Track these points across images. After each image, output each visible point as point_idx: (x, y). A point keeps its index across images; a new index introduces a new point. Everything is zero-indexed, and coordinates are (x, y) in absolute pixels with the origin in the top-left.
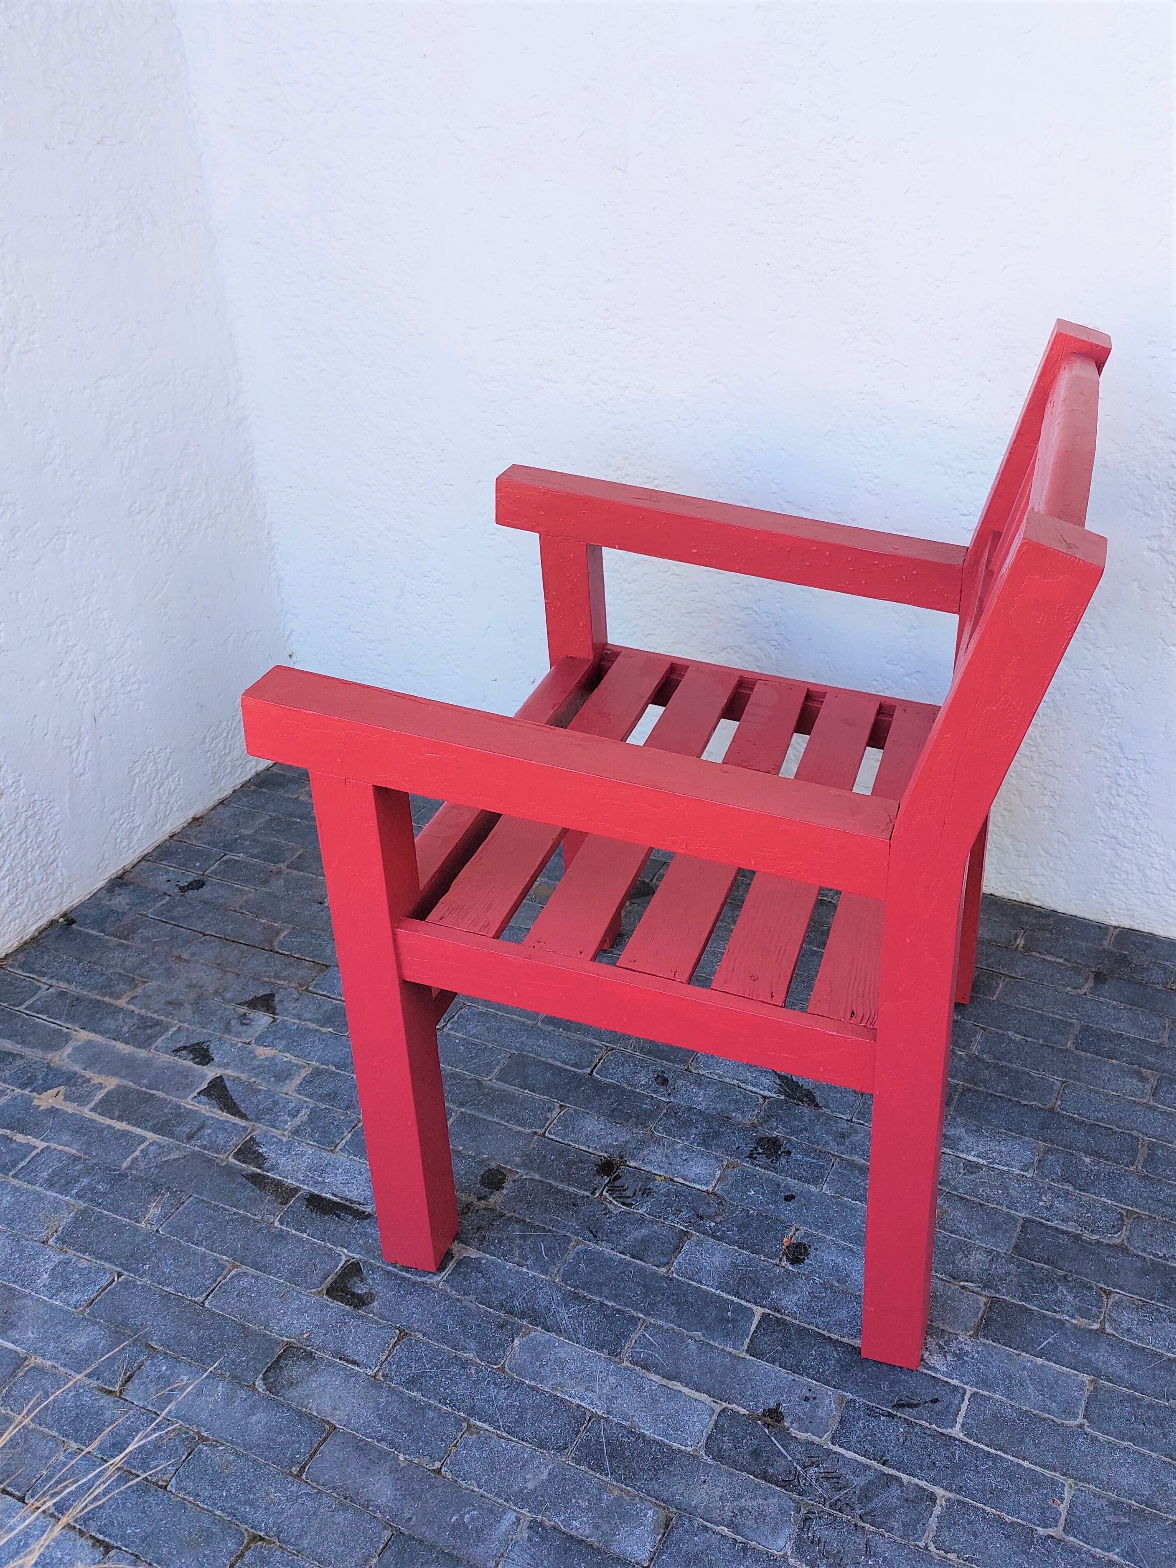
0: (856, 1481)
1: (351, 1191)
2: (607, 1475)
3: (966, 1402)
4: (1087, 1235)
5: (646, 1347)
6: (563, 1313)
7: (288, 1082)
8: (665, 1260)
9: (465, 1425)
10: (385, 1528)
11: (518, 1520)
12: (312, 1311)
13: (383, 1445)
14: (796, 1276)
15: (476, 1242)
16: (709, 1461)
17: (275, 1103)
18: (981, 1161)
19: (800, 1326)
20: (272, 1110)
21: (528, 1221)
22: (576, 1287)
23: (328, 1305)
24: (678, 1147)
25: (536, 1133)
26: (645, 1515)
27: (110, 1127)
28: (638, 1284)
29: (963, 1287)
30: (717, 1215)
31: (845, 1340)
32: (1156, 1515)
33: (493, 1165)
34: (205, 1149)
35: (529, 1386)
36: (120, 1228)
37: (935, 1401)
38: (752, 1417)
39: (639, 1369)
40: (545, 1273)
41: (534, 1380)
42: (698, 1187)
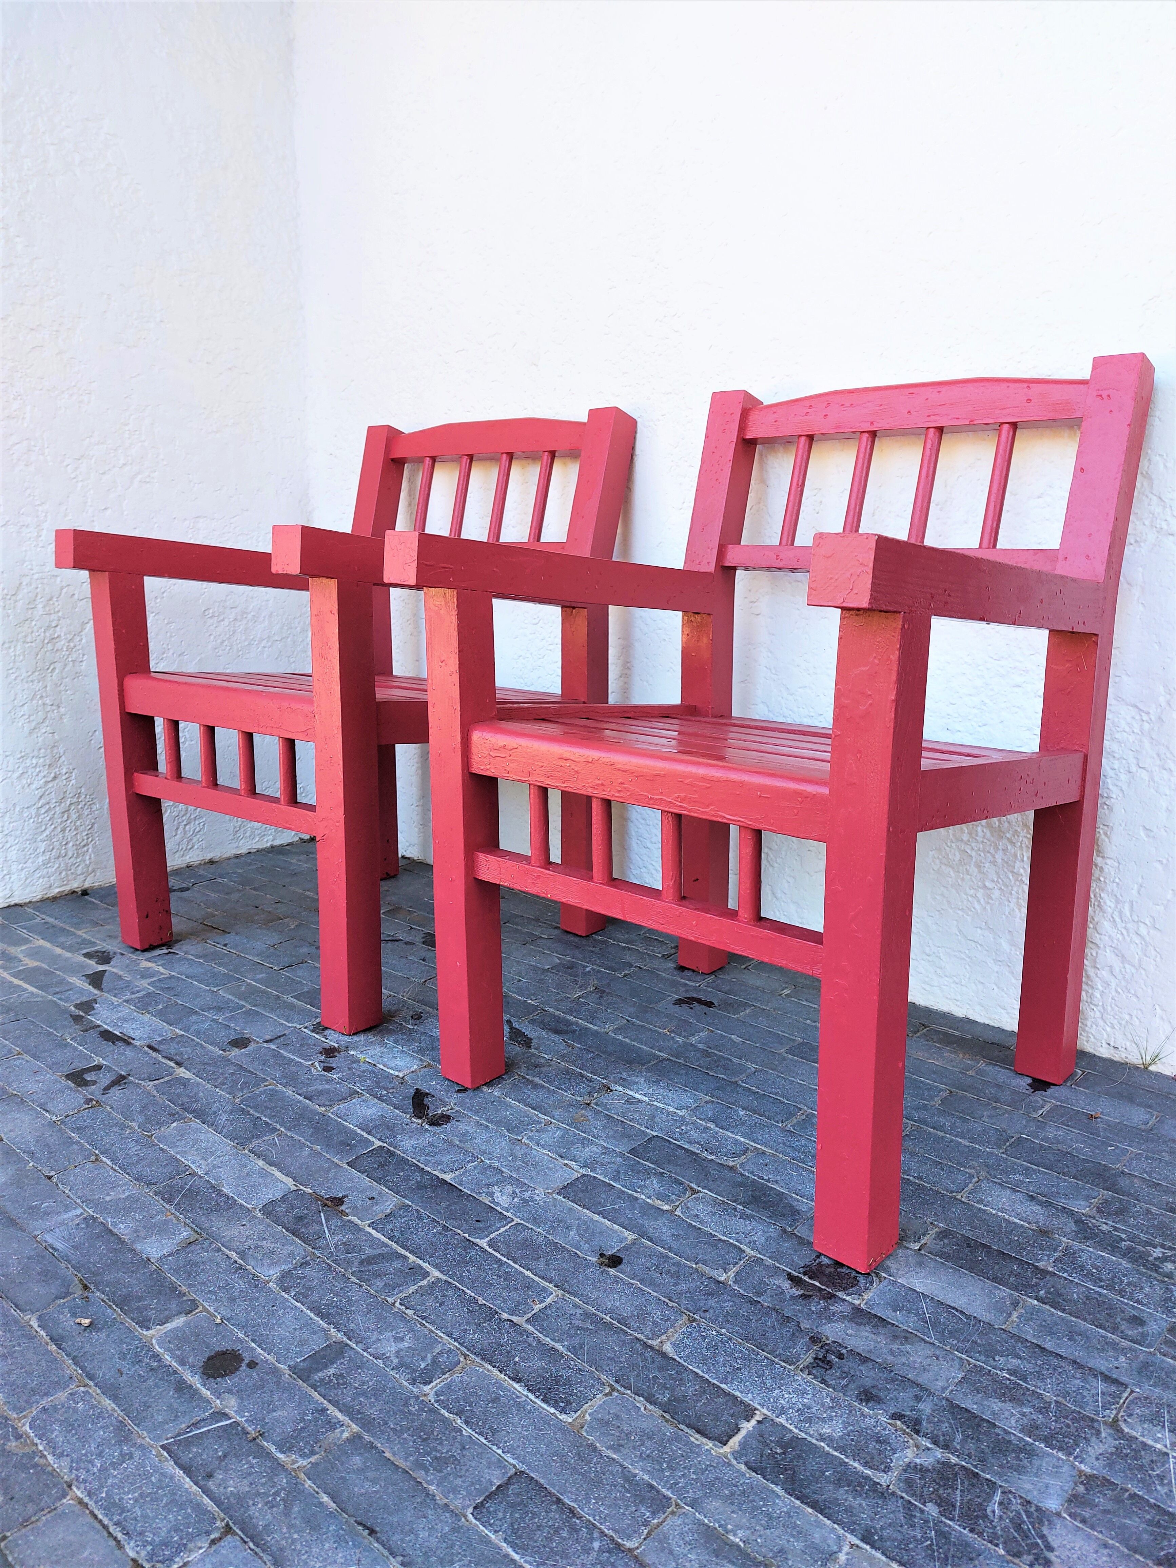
0: (368, 1251)
1: (133, 1033)
2: (171, 1205)
3: (506, 1227)
4: (704, 1155)
5: (270, 1146)
6: (224, 1116)
7: (147, 979)
8: (329, 1105)
9: (93, 1158)
11: (81, 1213)
12: (47, 1082)
13: (25, 1155)
14: (427, 1131)
15: (195, 1071)
16: (259, 1215)
17: (128, 986)
19: (403, 1158)
20: (122, 989)
21: (245, 1067)
22: (248, 1106)
23: (60, 1081)
24: (396, 1050)
25: (295, 1027)
26: (180, 1234)
28: (295, 1113)
30: (393, 1089)
31: (435, 1172)
32: (622, 1330)
33: (247, 1036)
35: (161, 1148)
37: (479, 1221)
38: (317, 1197)
39: (253, 1155)
40: (231, 1094)
41: (167, 1146)
42: (392, 1072)
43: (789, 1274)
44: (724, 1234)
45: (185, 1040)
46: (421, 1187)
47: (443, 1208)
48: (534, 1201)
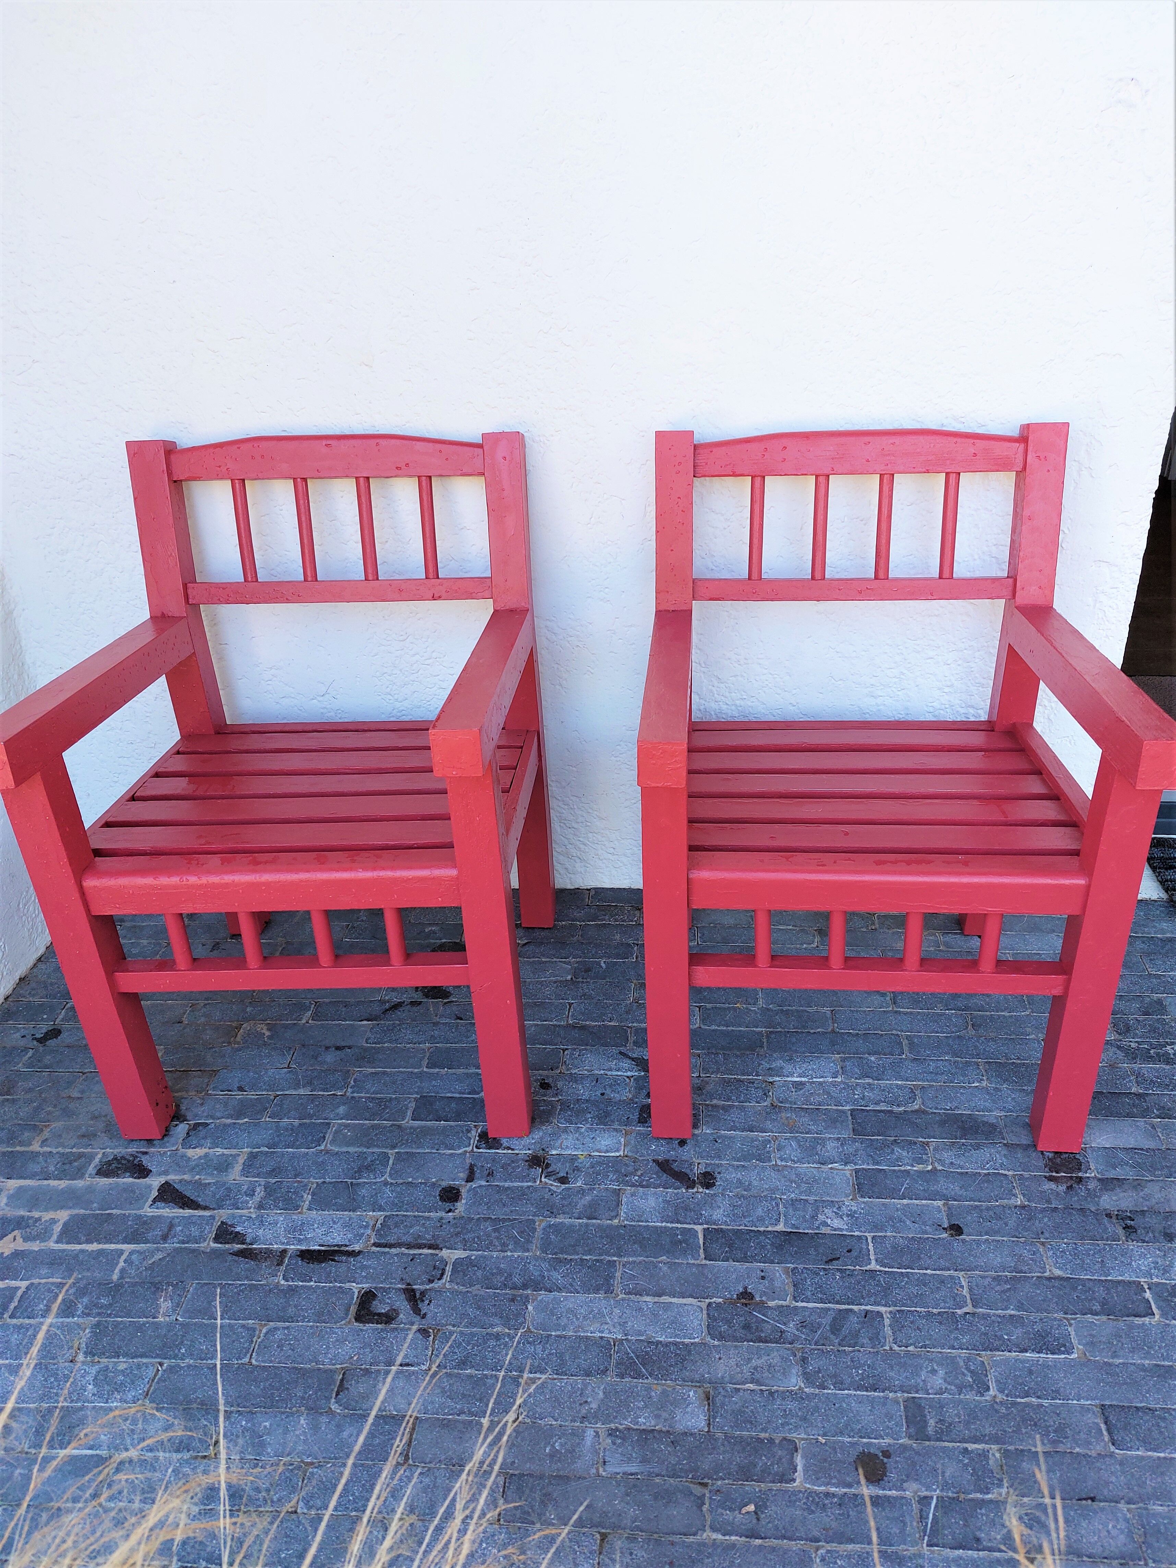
0: (824, 1321)
1: (333, 1239)
2: (647, 1378)
3: (871, 1245)
4: (895, 1109)
5: (630, 1279)
6: (555, 1275)
7: (230, 1170)
8: (613, 1214)
9: (519, 1381)
10: (496, 1475)
11: (597, 1433)
12: (350, 1338)
13: (463, 1417)
14: (714, 1195)
15: (460, 1245)
16: (716, 1343)
17: (229, 1190)
18: (803, 1079)
19: (734, 1230)
20: (229, 1196)
21: (493, 1217)
22: (556, 1254)
23: (361, 1330)
24: (583, 1130)
25: (466, 1152)
26: (689, 1396)
27: (82, 1251)
28: (601, 1237)
29: (831, 1168)
30: (636, 1170)
31: (770, 1229)
32: (1024, 1277)
33: (443, 1185)
34: (184, 1243)
35: (556, 1336)
36: (140, 1327)
37: (849, 1251)
38: (731, 1302)
39: (631, 1297)
40: (528, 1251)
41: (558, 1330)
42: (613, 1154)
43: (1045, 1177)
44: (983, 1169)
45: (396, 1219)
46: (780, 1247)
47: (816, 1255)
48: (855, 1212)
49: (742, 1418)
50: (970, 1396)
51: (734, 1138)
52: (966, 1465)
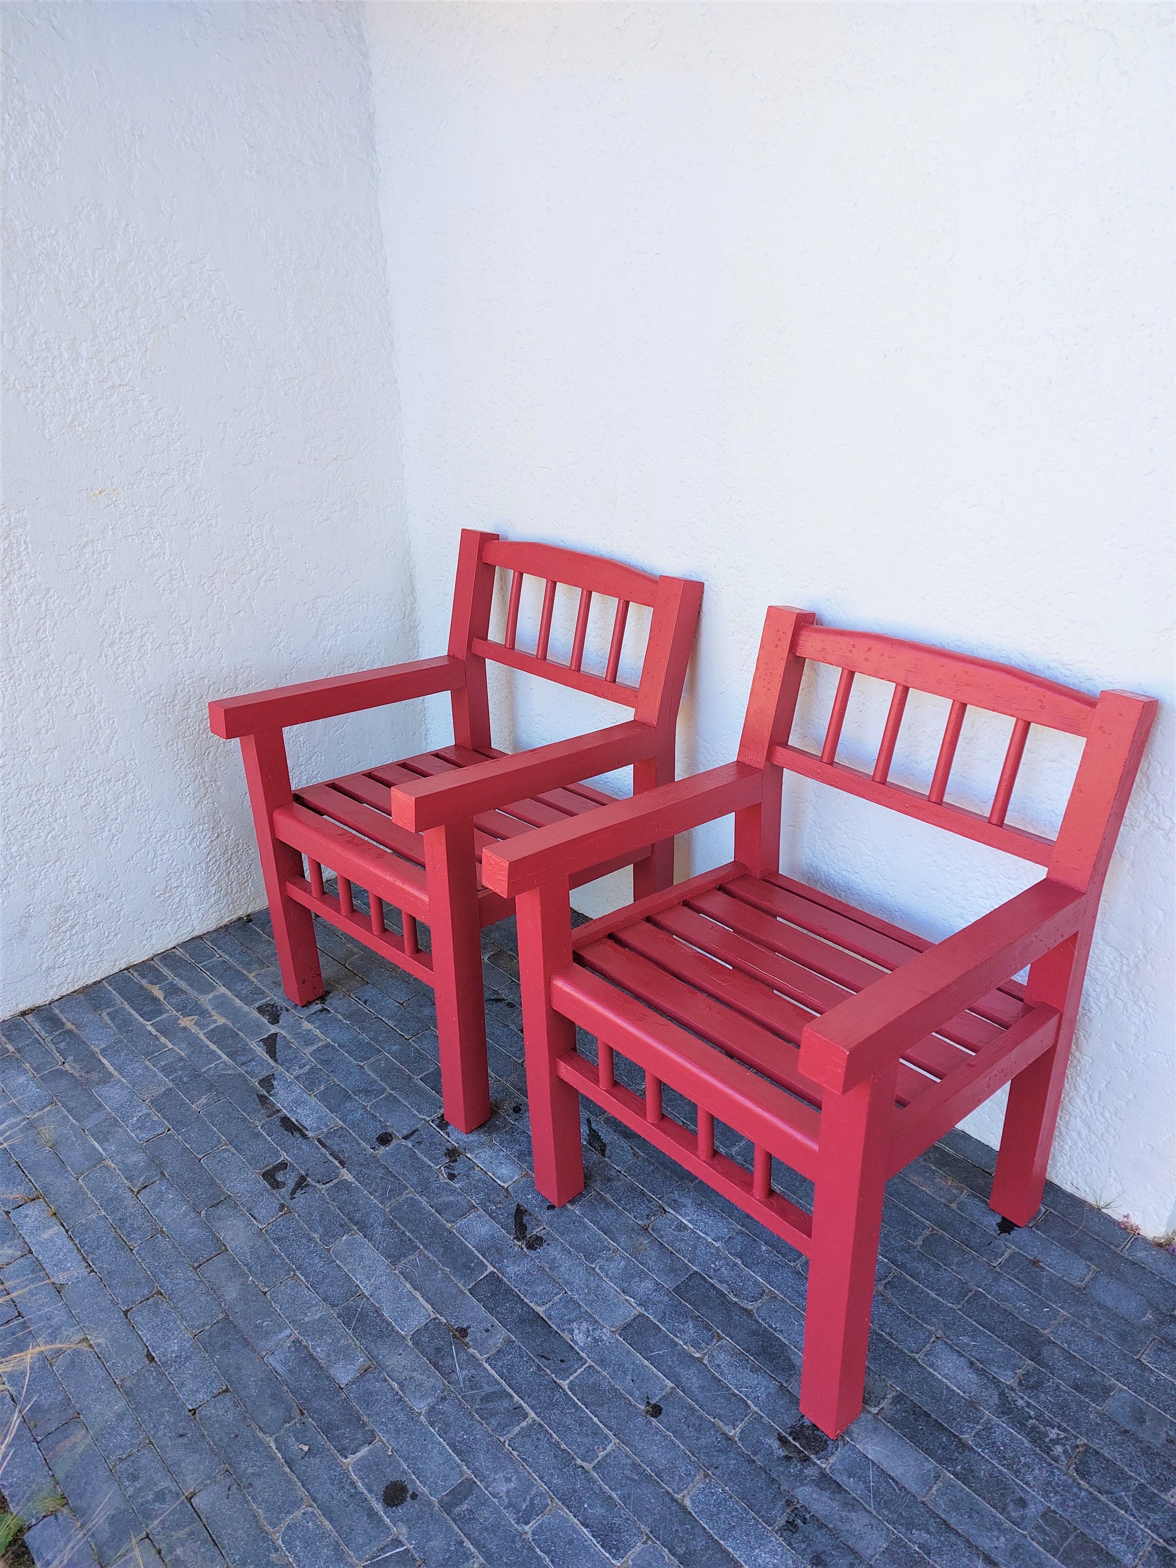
0: (486, 1388)
1: (306, 1121)
2: (350, 1329)
3: (582, 1369)
4: (731, 1296)
5: (413, 1266)
6: (379, 1230)
7: (308, 1047)
8: (454, 1220)
9: (292, 1273)
10: (222, 1313)
11: (291, 1335)
12: (250, 1182)
13: (245, 1268)
14: (526, 1255)
15: (354, 1173)
16: (410, 1344)
17: (296, 1057)
18: (690, 1225)
19: (509, 1286)
20: (292, 1061)
21: (390, 1169)
22: (395, 1218)
23: (259, 1182)
24: (502, 1153)
25: (424, 1119)
26: (358, 1360)
27: (208, 1046)
28: (430, 1228)
29: (626, 1300)
30: (500, 1203)
31: (532, 1305)
32: (658, 1482)
33: (390, 1130)
34: (246, 1073)
35: (337, 1265)
36: (183, 1104)
37: (562, 1361)
38: (449, 1327)
39: (402, 1277)
40: (382, 1203)
41: (342, 1262)
42: (499, 1182)
43: (779, 1434)
44: (736, 1388)
45: (344, 1133)
46: (522, 1321)
47: (537, 1345)
48: (602, 1341)
49: (367, 1398)
50: (510, 1516)
51: (589, 1229)
52: (449, 1550)
